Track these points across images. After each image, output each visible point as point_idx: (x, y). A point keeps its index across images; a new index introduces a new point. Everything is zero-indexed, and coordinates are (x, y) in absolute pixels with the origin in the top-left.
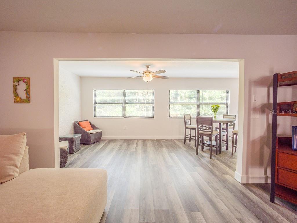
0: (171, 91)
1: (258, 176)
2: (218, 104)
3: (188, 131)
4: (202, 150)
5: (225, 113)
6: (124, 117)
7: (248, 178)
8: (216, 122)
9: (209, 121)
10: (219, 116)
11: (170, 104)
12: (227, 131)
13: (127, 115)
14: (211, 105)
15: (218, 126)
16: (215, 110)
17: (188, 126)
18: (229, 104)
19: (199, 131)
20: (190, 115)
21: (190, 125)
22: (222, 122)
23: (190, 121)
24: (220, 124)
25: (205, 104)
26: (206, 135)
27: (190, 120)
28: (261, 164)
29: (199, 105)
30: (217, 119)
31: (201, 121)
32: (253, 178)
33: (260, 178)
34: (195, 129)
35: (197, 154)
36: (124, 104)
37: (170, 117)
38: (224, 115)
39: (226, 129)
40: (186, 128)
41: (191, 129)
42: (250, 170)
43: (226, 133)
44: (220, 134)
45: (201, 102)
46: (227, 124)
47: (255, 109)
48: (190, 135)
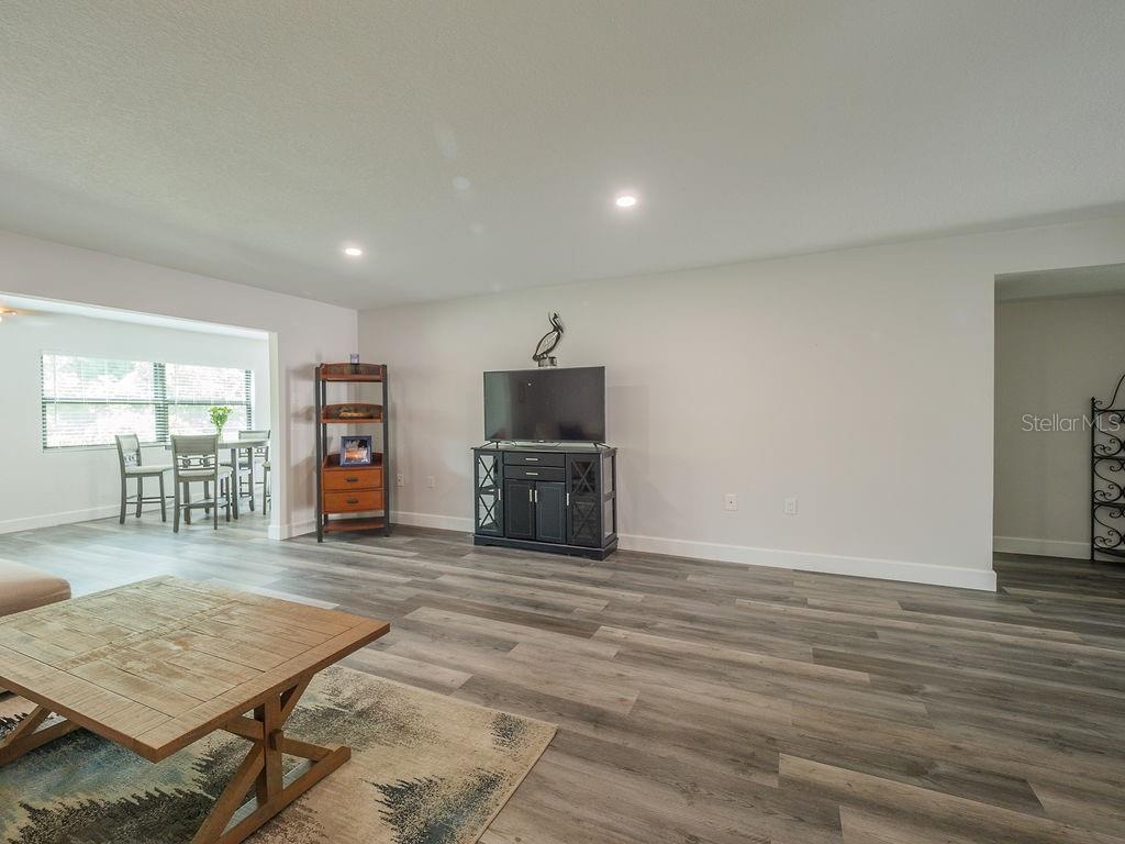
0: (48, 358)
1: (305, 522)
2: (226, 404)
3: (132, 483)
4: (188, 523)
5: (245, 428)
7: (290, 529)
8: (225, 446)
9: (209, 445)
10: (230, 436)
11: (46, 401)
12: (251, 467)
14: (207, 408)
15: (229, 461)
16: (219, 419)
17: (131, 467)
18: (253, 406)
19: (180, 473)
20: (135, 437)
21: (140, 465)
22: (241, 445)
23: (139, 455)
24: (233, 451)
25: (183, 403)
26: (197, 478)
27: (138, 451)
28: (309, 503)
29: (162, 409)
30: (226, 441)
31: (182, 447)
32: (298, 527)
33: (309, 524)
34: (160, 474)
35: (176, 530)
37: (45, 447)
38: (240, 432)
39: (249, 465)
40: (125, 475)
41: (140, 476)
42: (293, 515)
43: (249, 472)
44: (234, 475)
45: (168, 397)
46: (250, 450)
47: (296, 415)
48: (140, 495)
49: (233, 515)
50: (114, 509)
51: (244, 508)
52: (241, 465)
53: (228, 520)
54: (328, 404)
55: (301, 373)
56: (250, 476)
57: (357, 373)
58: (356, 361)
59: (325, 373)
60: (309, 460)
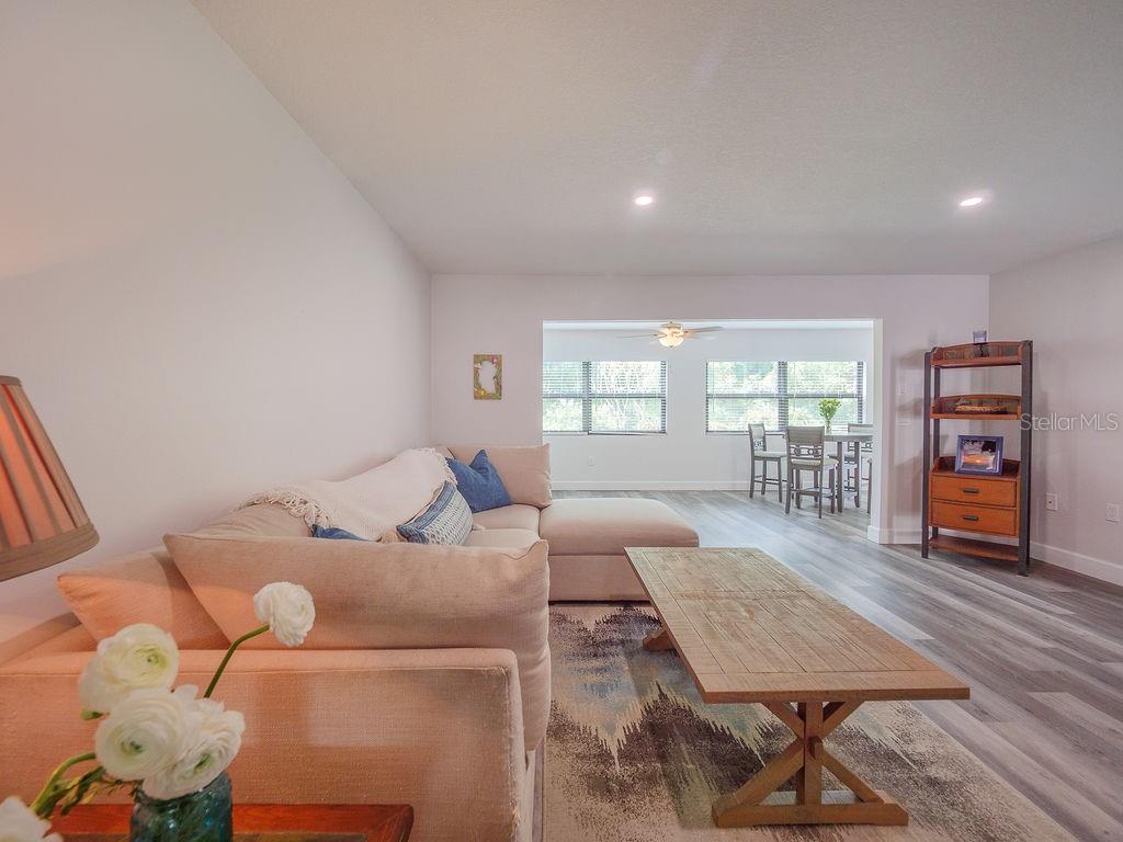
0: (710, 364)
1: (909, 530)
2: (836, 396)
3: (759, 464)
4: (799, 507)
5: (855, 421)
6: (587, 430)
7: (891, 535)
8: (832, 439)
9: (817, 438)
10: (838, 429)
11: (708, 397)
12: (857, 462)
13: (594, 428)
14: (818, 401)
15: (835, 453)
16: (829, 412)
17: (759, 452)
18: (864, 399)
19: (793, 460)
20: (763, 425)
21: (765, 450)
22: (846, 438)
23: (764, 441)
24: (840, 444)
25: (799, 397)
26: (808, 467)
27: (764, 438)
29: (783, 400)
30: (833, 433)
31: (794, 436)
32: (900, 534)
33: (914, 534)
34: (778, 459)
35: (788, 511)
36: (588, 399)
37: (707, 431)
38: (850, 425)
39: (856, 459)
40: (754, 458)
41: (765, 459)
42: (895, 519)
43: (856, 466)
44: (839, 468)
45: (789, 392)
46: (857, 444)
47: (903, 409)
48: (764, 476)
49: (837, 508)
50: (745, 484)
51: (848, 503)
52: (846, 459)
53: (833, 512)
54: (943, 394)
55: (907, 361)
56: (857, 470)
57: (982, 356)
58: (981, 340)
59: (937, 359)
60: (915, 460)
